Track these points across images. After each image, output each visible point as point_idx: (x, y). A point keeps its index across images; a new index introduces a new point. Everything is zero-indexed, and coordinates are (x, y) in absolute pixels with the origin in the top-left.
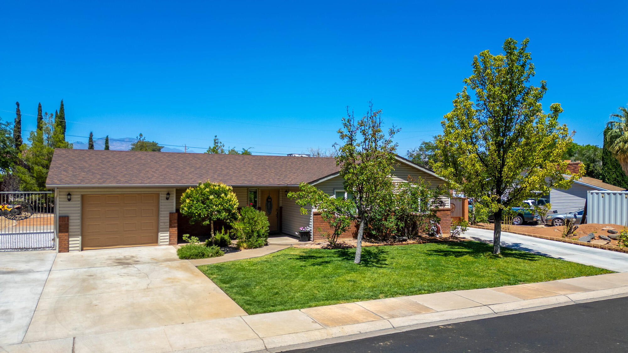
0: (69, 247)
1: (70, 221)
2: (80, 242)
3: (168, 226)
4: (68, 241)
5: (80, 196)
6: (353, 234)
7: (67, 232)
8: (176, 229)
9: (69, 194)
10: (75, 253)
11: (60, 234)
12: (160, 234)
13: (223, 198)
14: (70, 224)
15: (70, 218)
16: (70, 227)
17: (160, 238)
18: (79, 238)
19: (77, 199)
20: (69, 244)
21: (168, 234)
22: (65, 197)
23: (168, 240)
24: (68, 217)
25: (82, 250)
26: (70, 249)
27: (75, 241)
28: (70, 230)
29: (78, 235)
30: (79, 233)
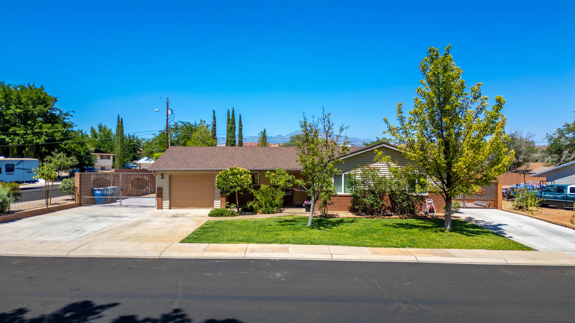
0: (162, 207)
1: (163, 191)
2: (168, 204)
3: (220, 196)
4: (162, 203)
5: (168, 176)
6: (349, 208)
7: (162, 197)
8: (225, 198)
9: (162, 175)
10: (166, 210)
11: (158, 198)
12: (215, 202)
13: (238, 178)
14: (163, 193)
15: (163, 189)
16: (163, 195)
17: (215, 204)
18: (168, 202)
19: (167, 177)
20: (162, 204)
21: (220, 202)
22: (160, 176)
23: (220, 206)
24: (162, 188)
25: (170, 209)
26: (163, 208)
27: (166, 203)
28: (163, 196)
29: (167, 199)
30: (168, 198)
